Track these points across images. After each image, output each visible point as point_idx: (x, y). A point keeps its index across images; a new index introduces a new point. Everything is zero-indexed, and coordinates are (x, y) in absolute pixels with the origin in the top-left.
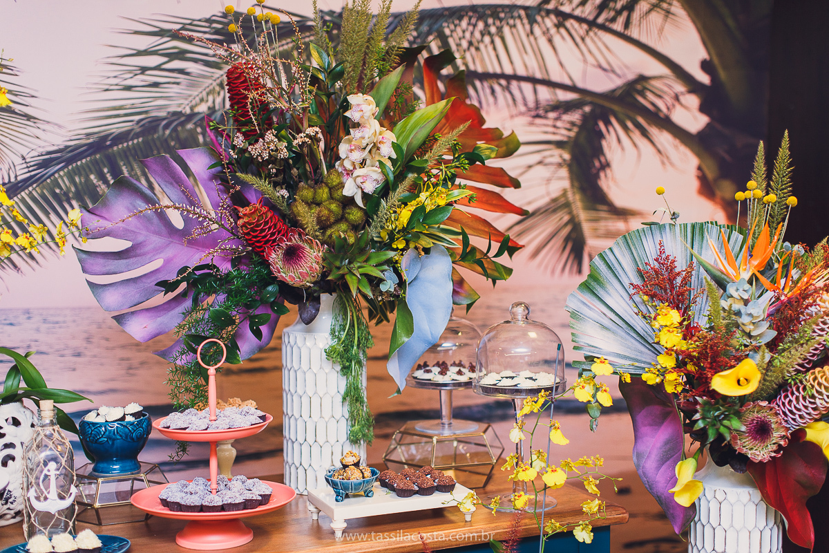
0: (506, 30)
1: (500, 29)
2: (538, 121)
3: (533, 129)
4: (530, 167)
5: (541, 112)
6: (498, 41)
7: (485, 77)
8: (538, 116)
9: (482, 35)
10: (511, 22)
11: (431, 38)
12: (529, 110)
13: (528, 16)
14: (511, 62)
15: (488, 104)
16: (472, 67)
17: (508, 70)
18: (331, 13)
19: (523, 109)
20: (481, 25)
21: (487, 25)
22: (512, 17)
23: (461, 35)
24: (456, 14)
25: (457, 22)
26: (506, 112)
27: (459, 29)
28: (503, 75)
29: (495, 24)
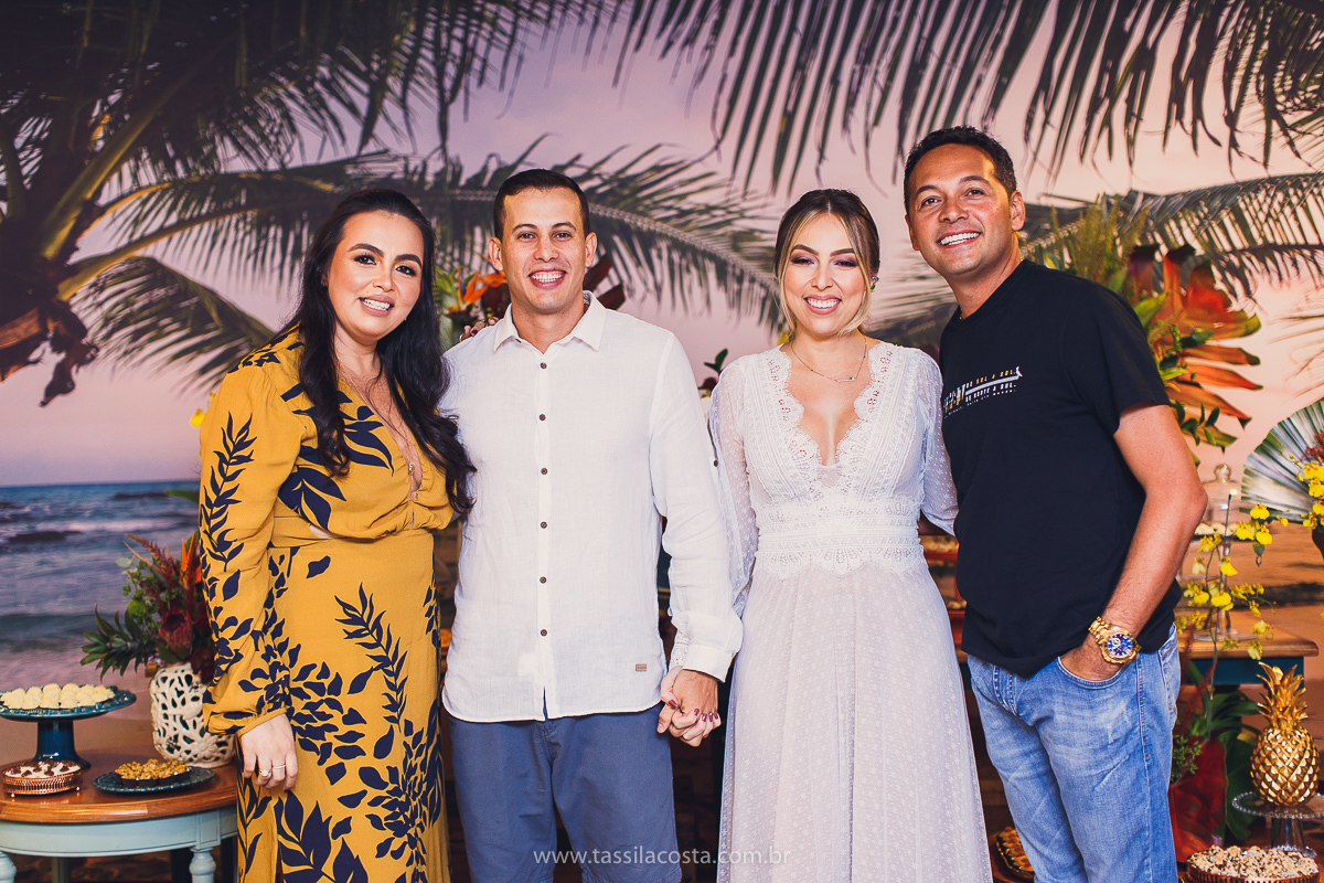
0: (1310, 200)
1: (1302, 201)
6: (1300, 211)
7: (1286, 248)
9: (1282, 205)
10: (1316, 191)
11: (1224, 213)
14: (1317, 232)
15: (1289, 276)
16: (1270, 239)
17: (1312, 239)
18: (1117, 197)
20: (1280, 196)
21: (1287, 195)
22: (1317, 186)
23: (1257, 207)
24: (1252, 187)
25: (1253, 195)
26: (1310, 284)
27: (1255, 203)
28: (1307, 246)
29: (1296, 194)
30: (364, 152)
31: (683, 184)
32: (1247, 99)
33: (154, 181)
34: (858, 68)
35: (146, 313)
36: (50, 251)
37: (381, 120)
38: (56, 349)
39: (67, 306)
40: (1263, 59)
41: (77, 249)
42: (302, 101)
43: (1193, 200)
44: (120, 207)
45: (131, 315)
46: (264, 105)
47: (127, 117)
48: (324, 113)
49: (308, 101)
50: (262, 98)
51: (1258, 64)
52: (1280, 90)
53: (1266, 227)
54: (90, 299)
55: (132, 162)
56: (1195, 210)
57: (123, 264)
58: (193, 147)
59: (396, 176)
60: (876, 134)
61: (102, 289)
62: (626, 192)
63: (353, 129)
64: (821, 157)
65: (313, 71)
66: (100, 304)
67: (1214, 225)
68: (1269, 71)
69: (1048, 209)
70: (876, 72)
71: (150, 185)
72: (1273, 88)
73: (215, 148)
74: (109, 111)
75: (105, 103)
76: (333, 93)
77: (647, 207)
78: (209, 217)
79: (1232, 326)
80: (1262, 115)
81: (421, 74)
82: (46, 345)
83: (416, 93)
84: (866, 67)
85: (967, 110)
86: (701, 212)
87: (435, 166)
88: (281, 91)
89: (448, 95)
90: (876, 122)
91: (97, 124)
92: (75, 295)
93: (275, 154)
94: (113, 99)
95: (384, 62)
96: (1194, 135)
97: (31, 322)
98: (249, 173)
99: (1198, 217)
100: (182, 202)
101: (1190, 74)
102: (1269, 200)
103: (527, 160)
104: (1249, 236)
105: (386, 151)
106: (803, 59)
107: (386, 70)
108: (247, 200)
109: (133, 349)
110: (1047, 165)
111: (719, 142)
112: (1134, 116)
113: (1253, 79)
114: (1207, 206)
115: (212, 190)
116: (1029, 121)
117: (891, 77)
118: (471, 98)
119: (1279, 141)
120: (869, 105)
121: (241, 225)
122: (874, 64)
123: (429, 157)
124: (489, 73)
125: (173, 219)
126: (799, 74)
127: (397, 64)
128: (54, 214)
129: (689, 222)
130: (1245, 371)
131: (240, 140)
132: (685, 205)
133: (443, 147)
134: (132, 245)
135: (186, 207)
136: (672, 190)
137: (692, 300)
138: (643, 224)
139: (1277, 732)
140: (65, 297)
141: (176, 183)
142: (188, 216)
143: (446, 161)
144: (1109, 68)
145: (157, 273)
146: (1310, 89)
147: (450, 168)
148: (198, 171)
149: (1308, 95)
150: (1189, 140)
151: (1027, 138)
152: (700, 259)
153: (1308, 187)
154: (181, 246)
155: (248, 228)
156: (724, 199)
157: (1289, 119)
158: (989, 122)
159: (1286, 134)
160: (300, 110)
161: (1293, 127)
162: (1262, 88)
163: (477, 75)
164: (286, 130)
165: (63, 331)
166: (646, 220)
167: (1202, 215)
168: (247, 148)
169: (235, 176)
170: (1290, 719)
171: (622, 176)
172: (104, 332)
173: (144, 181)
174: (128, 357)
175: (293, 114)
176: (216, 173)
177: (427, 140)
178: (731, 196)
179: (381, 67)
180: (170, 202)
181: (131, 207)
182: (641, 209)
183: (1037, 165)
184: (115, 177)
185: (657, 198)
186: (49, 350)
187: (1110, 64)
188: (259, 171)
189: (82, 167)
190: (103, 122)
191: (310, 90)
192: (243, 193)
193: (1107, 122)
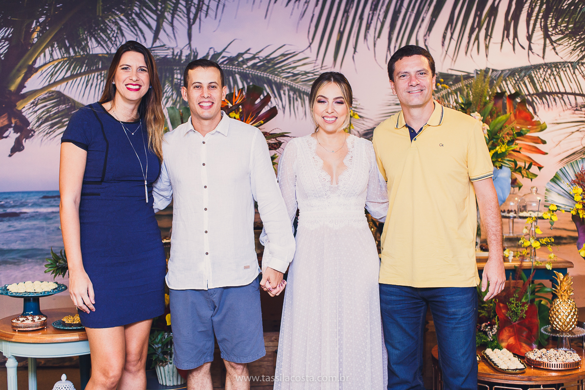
0: (562, 73)
1: (558, 73)
2: (576, 112)
3: (574, 115)
4: (573, 132)
5: (579, 108)
6: (557, 78)
7: (551, 94)
8: (577, 110)
9: (550, 75)
10: (564, 69)
11: (525, 78)
12: (572, 107)
13: (572, 66)
14: (564, 87)
15: (552, 106)
16: (545, 90)
17: (562, 90)
18: (481, 70)
19: (569, 107)
20: (549, 71)
21: (552, 71)
22: (565, 67)
23: (540, 76)
24: (537, 67)
25: (538, 71)
26: (561, 109)
27: (539, 74)
28: (560, 93)
29: (556, 70)
30: (154, 46)
31: (295, 62)
32: (536, 29)
33: (60, 57)
34: (371, 12)
35: (57, 116)
36: (13, 88)
37: (162, 31)
38: (16, 131)
39: (20, 112)
40: (543, 12)
41: (25, 87)
42: (127, 23)
43: (513, 73)
44: (45, 68)
45: (50, 116)
46: (109, 24)
47: (48, 28)
48: (136, 28)
49: (129, 23)
50: (109, 21)
51: (541, 14)
52: (550, 26)
53: (543, 84)
54: (31, 109)
55: (50, 48)
56: (513, 77)
57: (46, 94)
58: (77, 42)
59: (168, 57)
60: (379, 41)
61: (36, 105)
62: (270, 65)
63: (149, 35)
64: (355, 51)
65: (131, 10)
66: (36, 112)
67: (521, 83)
68: (546, 17)
69: (452, 75)
70: (379, 15)
71: (58, 59)
72: (547, 25)
73: (88, 42)
74: (39, 25)
75: (38, 21)
76: (140, 19)
77: (279, 72)
78: (85, 73)
79: (535, 127)
80: (542, 36)
81: (180, 12)
82: (11, 130)
83: (178, 20)
84: (375, 12)
85: (418, 32)
86: (303, 75)
87: (186, 52)
88: (117, 18)
89: (192, 21)
90: (379, 37)
91: (34, 31)
92: (24, 107)
93: (114, 45)
94: (41, 20)
95: (163, 6)
96: (514, 45)
97: (4, 119)
98: (102, 54)
99: (515, 80)
100: (73, 66)
101: (512, 18)
102: (544, 73)
103: (226, 50)
104: (536, 88)
105: (164, 45)
106: (348, 8)
107: (164, 9)
108: (102, 66)
109: (51, 132)
110: (452, 56)
111: (311, 44)
112: (488, 36)
113: (539, 21)
114: (518, 75)
115: (86, 61)
116: (444, 37)
117: (385, 17)
118: (202, 23)
119: (549, 47)
120: (376, 29)
121: (99, 77)
122: (378, 11)
123: (183, 48)
124: (210, 12)
125: (69, 74)
126: (346, 14)
127: (169, 7)
128: (14, 71)
129: (298, 78)
130: (540, 146)
131: (99, 39)
132: (295, 71)
133: (190, 44)
134: (50, 85)
135: (74, 69)
136: (290, 64)
137: (298, 113)
138: (278, 79)
139: (561, 300)
140: (19, 109)
141: (70, 58)
142: (75, 73)
143: (191, 50)
144: (478, 15)
145: (61, 98)
146: (562, 25)
147: (193, 53)
148: (80, 53)
149: (562, 28)
150: (512, 46)
151: (443, 45)
152: (302, 95)
153: (561, 68)
154: (72, 86)
155: (102, 78)
156: (313, 69)
157: (554, 38)
158: (427, 37)
159: (552, 45)
160: (126, 27)
161: (555, 42)
162: (542, 25)
163: (205, 12)
164: (120, 35)
165: (19, 123)
166: (279, 77)
167: (516, 79)
168: (102, 43)
169: (96, 55)
170: (566, 295)
171: (268, 58)
172: (38, 124)
173: (55, 57)
174: (48, 135)
175: (122, 28)
176: (88, 54)
177: (182, 41)
178: (315, 68)
179: (162, 8)
180: (67, 66)
181: (49, 68)
182: (276, 73)
183: (447, 56)
184: (42, 55)
185: (283, 68)
186: (13, 132)
187: (479, 13)
188: (107, 53)
189: (28, 50)
190: (37, 30)
191: (130, 18)
192: (100, 63)
193: (477, 38)
